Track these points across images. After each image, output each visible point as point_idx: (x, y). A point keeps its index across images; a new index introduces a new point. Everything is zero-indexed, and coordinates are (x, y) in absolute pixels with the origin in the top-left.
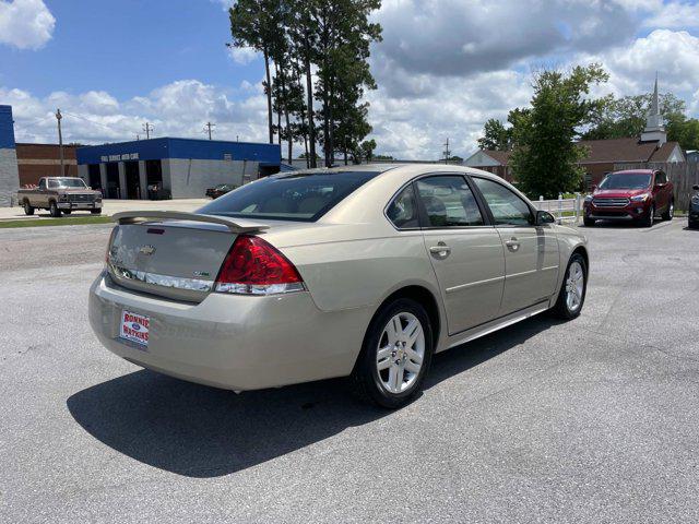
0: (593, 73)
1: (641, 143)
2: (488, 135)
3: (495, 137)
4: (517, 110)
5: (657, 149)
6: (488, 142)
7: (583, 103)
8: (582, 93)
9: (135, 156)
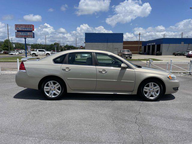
9: (155, 44)
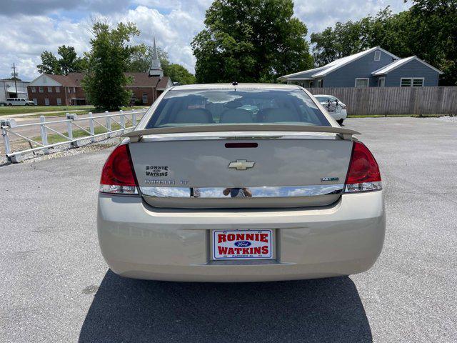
0: (130, 28)
1: (150, 76)
2: (44, 63)
3: (50, 64)
4: (64, 46)
5: (160, 80)
6: (45, 68)
7: (127, 48)
8: (125, 41)
